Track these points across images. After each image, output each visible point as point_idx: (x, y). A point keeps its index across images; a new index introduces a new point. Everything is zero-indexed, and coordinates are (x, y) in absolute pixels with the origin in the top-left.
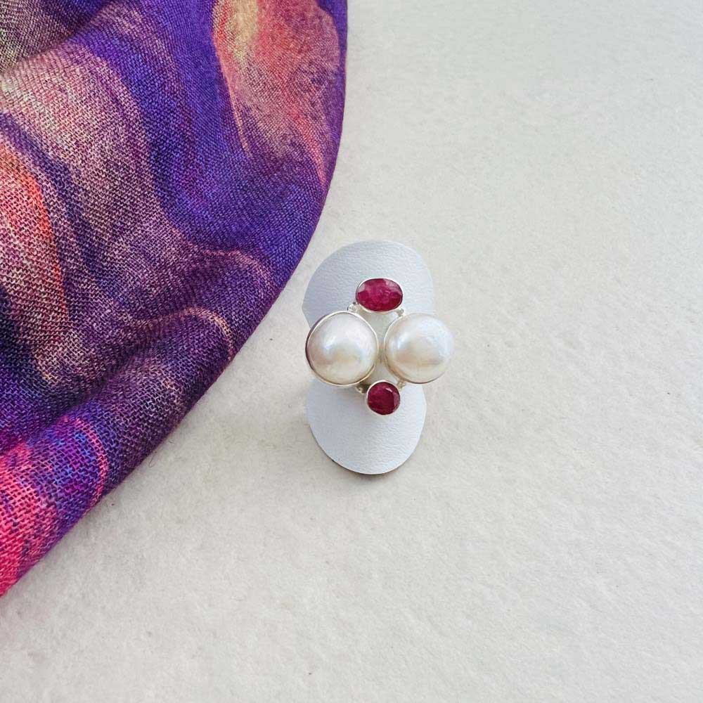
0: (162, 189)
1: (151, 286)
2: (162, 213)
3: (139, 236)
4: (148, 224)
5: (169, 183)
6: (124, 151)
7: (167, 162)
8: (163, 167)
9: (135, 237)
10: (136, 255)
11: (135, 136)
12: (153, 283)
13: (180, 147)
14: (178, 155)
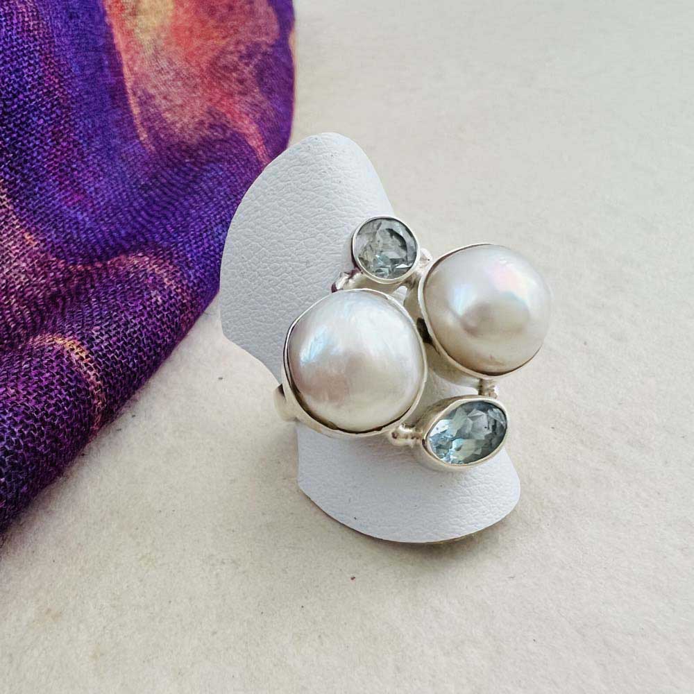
5: (26, 160)
13: (43, 109)
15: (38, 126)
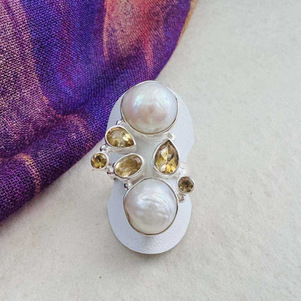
0: (42, 70)
1: (15, 133)
2: (39, 85)
3: (17, 98)
4: (26, 91)
5: (49, 66)
6: (10, 41)
7: (48, 53)
8: (45, 56)
9: (14, 98)
10: (11, 110)
11: (21, 33)
12: (17, 131)
13: (59, 45)
14: (57, 50)
15: (56, 52)
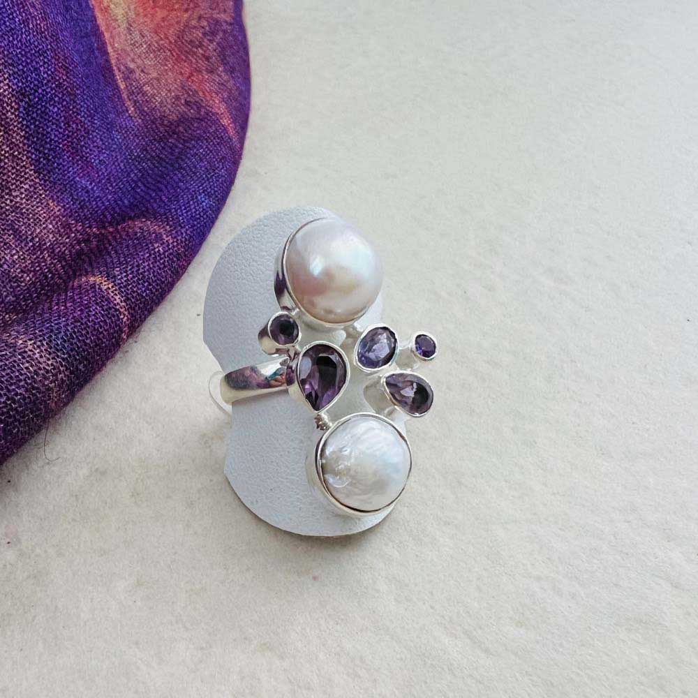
2: (37, 180)
4: (18, 193)
7: (41, 117)
8: (37, 123)
15: (54, 113)
